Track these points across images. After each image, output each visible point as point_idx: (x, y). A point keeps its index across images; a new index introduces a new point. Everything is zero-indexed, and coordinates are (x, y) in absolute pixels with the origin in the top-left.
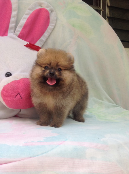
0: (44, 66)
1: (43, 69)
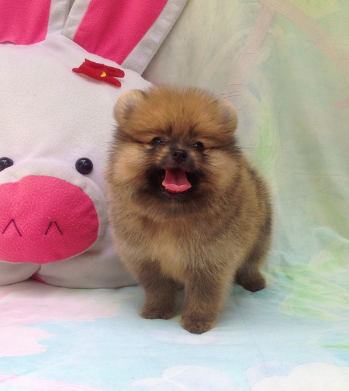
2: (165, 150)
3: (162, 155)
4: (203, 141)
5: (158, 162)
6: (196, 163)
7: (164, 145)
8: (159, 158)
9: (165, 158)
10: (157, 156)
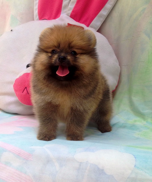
0: (50, 50)
1: (50, 55)
2: (56, 56)
3: (54, 59)
4: (76, 50)
5: (53, 62)
6: (71, 62)
7: (56, 54)
8: (53, 60)
9: (56, 60)
10: (52, 59)
